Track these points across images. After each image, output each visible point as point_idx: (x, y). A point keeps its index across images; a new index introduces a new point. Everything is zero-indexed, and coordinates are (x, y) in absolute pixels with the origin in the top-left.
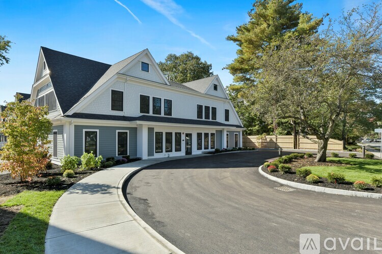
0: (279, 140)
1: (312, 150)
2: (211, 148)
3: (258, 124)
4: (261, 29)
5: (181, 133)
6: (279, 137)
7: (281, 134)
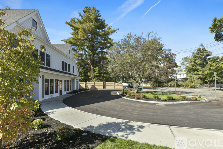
0: (96, 85)
1: (111, 89)
2: (70, 90)
3: (84, 76)
4: (90, 25)
5: (57, 80)
6: (96, 83)
7: (96, 81)
